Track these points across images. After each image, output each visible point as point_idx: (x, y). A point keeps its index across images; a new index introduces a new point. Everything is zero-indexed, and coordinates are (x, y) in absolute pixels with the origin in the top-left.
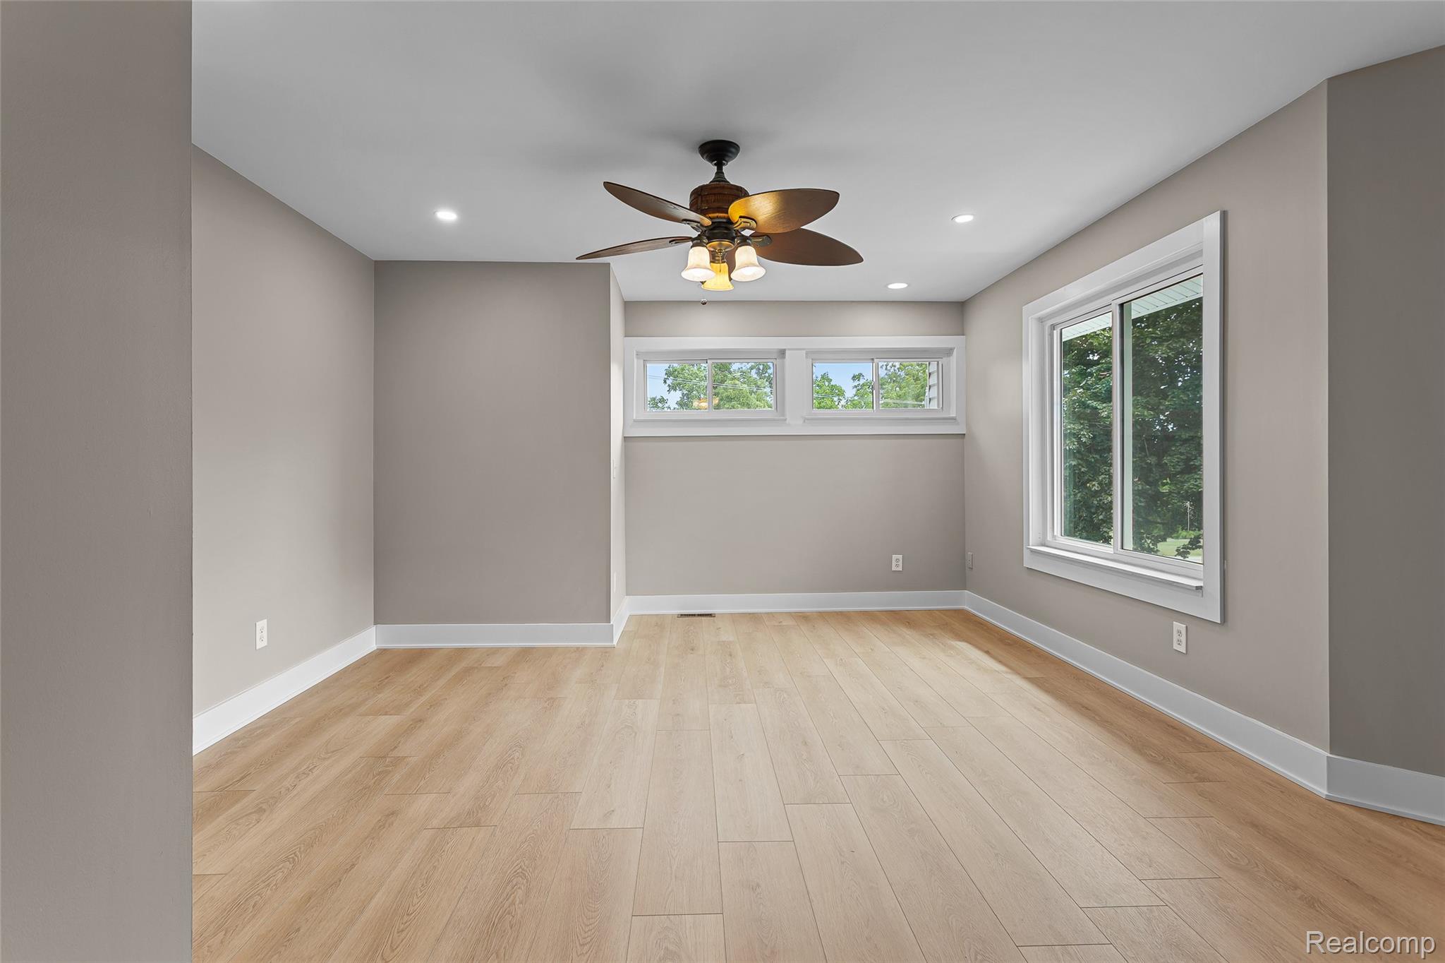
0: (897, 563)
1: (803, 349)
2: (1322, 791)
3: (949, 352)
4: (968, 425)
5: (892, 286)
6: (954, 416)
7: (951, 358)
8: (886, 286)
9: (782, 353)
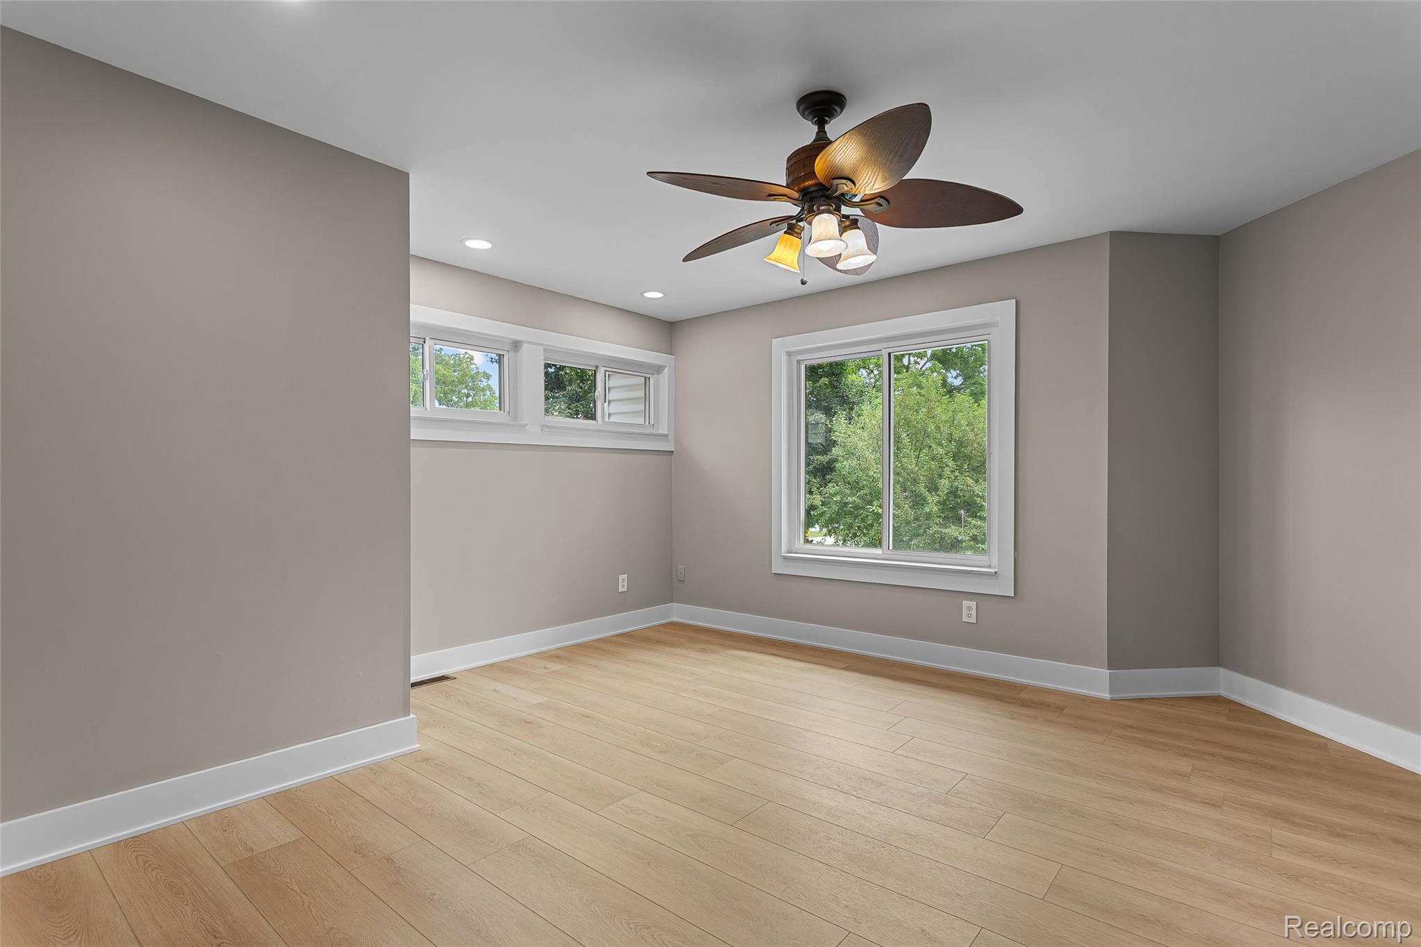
0: (623, 584)
1: (541, 345)
2: (1106, 695)
3: (659, 369)
4: (676, 441)
5: (647, 295)
6: (666, 433)
7: (661, 375)
8: (642, 294)
9: (516, 345)
